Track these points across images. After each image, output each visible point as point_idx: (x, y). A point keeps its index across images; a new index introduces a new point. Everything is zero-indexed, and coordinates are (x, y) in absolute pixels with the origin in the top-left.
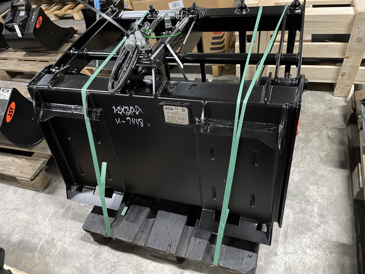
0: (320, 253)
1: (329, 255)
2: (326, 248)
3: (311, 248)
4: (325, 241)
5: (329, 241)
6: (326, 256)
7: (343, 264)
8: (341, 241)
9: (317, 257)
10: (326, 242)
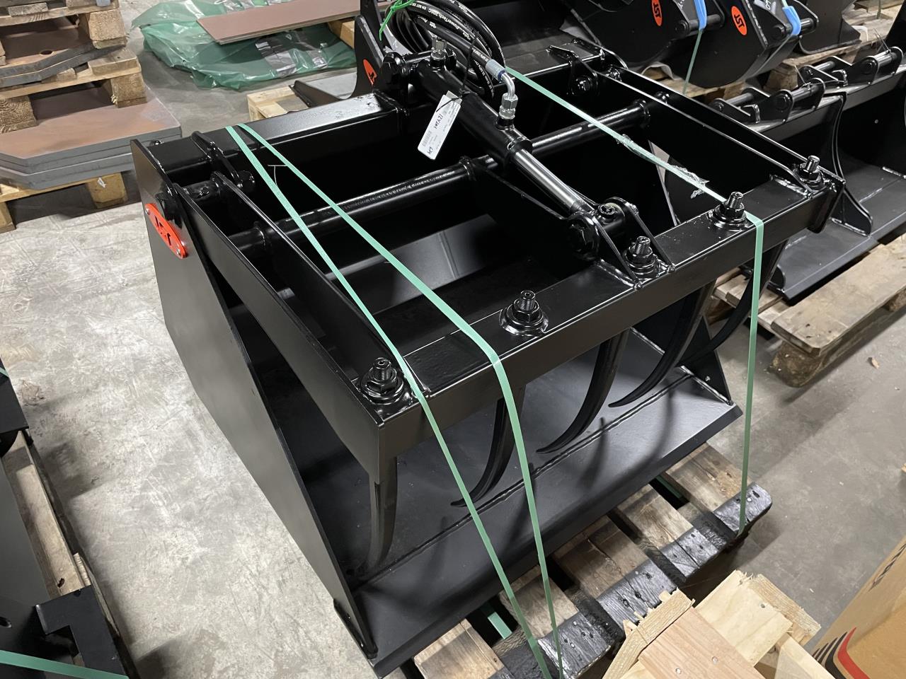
0: (120, 452)
1: (103, 458)
2: (113, 464)
3: (139, 447)
4: (120, 474)
5: (113, 479)
6: (108, 454)
7: (73, 462)
8: (91, 493)
9: (122, 442)
10: (118, 474)
